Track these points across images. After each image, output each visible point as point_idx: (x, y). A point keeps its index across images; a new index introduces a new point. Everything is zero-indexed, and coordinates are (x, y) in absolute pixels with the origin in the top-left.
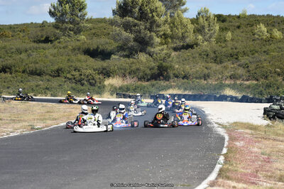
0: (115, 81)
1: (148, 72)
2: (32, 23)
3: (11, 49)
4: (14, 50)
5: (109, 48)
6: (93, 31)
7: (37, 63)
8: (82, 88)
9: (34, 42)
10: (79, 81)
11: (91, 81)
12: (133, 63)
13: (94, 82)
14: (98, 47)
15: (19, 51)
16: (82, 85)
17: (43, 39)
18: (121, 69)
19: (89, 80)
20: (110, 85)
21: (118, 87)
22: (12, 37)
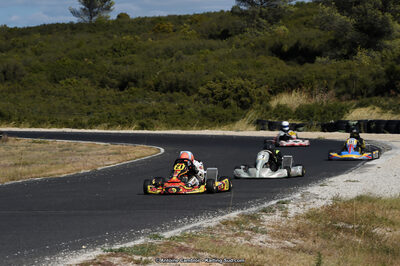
0: (292, 100)
1: (370, 82)
2: (222, 11)
4: (161, 52)
5: (316, 44)
6: (304, 19)
7: (182, 70)
8: (220, 110)
10: (221, 99)
11: (243, 99)
12: (349, 68)
13: (248, 99)
14: (297, 44)
15: (169, 53)
16: (226, 106)
17: (219, 33)
18: (322, 78)
19: (240, 97)
20: (279, 106)
21: (294, 110)
22: (174, 31)
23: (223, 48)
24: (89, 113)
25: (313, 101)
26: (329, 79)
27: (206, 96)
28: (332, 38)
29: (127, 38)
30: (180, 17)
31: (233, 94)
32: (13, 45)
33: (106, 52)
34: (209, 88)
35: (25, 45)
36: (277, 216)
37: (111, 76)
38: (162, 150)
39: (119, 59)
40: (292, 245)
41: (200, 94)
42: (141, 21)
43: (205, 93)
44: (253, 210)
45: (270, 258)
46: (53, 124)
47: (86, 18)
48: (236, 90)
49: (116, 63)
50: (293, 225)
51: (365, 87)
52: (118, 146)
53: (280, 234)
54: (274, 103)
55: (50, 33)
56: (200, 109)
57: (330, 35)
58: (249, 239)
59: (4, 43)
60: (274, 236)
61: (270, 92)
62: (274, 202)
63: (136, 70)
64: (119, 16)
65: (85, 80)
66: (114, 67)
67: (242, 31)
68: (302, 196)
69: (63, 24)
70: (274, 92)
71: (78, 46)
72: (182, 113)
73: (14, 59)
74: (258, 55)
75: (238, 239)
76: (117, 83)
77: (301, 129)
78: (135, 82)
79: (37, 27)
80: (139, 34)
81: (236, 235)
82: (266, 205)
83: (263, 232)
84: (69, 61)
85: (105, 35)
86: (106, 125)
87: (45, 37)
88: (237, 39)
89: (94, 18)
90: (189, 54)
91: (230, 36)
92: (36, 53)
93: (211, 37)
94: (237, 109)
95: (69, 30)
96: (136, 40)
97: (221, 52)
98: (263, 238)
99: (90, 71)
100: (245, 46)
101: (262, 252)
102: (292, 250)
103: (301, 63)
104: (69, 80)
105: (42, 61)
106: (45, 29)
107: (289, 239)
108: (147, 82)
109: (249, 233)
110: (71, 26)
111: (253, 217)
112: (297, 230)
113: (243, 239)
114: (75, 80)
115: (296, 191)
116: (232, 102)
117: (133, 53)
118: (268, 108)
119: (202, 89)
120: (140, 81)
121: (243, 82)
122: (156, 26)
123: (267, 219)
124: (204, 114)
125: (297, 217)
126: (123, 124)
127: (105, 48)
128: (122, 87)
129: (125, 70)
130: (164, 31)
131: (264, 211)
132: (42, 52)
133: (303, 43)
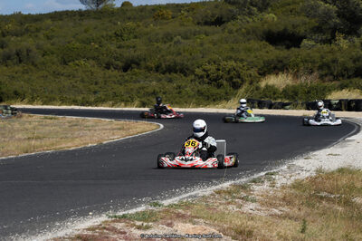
0: (279, 81)
1: (350, 65)
3: (157, 34)
4: (160, 36)
5: (302, 30)
6: (291, 7)
7: (180, 54)
8: (214, 90)
9: (198, 23)
10: (215, 80)
11: (234, 80)
12: (332, 52)
13: (239, 80)
14: (285, 30)
15: (168, 38)
16: (219, 86)
17: (213, 20)
18: (306, 61)
19: (232, 78)
20: (267, 86)
21: (281, 90)
22: (173, 18)
23: (217, 33)
24: (95, 92)
25: (299, 82)
26: (314, 62)
27: (202, 77)
28: (317, 24)
29: (130, 24)
30: (178, 5)
31: (226, 76)
32: (27, 30)
33: (111, 37)
34: (204, 70)
35: (38, 30)
36: (266, 186)
37: (116, 58)
38: (162, 126)
39: (122, 43)
40: (279, 213)
41: (196, 75)
42: (142, 9)
43: (200, 74)
44: (244, 180)
45: (259, 224)
46: (63, 102)
47: (93, 6)
48: (229, 71)
49: (119, 47)
50: (280, 195)
51: (346, 69)
52: (122, 122)
53: (269, 202)
54: (263, 84)
55: (61, 20)
56: (196, 89)
57: (314, 22)
58: (240, 206)
59: (19, 28)
60: (262, 205)
61: (260, 74)
62: (263, 174)
63: (139, 53)
64: (123, 5)
65: (92, 62)
66: (118, 50)
67: (234, 18)
68: (289, 168)
69: (72, 11)
70: (263, 74)
71: (86, 31)
72: (180, 93)
73: (27, 43)
74: (249, 40)
75: (230, 207)
76: (120, 64)
77: (288, 107)
78: (138, 64)
79: (49, 14)
80: (141, 21)
81: (229, 203)
82: (256, 176)
83: (254, 201)
84: (78, 44)
85: (110, 21)
86: (111, 103)
87: (56, 23)
88: (229, 25)
89: (101, 6)
90: (187, 38)
91: (224, 22)
92: (48, 38)
93: (206, 23)
94: (229, 89)
95: (77, 17)
96: (139, 26)
97: (216, 37)
98: (252, 206)
99: (96, 54)
100: (237, 31)
101: (252, 219)
102: (279, 217)
103: (288, 47)
104: (77, 62)
105: (52, 44)
106: (56, 16)
107: (276, 207)
108: (148, 63)
109: (240, 201)
110: (80, 13)
111: (244, 187)
112: (284, 199)
113: (235, 207)
114: (83, 62)
115: (282, 164)
116: (225, 82)
117: (136, 37)
118: (258, 88)
119: (198, 71)
120: (142, 63)
121: (235, 64)
122: (156, 13)
123: (257, 188)
124: (200, 93)
125: (283, 187)
126: (127, 103)
127: (110, 33)
128: (125, 69)
129: (129, 54)
130: (163, 17)
131: (254, 181)
132: (53, 37)
133: (290, 29)
